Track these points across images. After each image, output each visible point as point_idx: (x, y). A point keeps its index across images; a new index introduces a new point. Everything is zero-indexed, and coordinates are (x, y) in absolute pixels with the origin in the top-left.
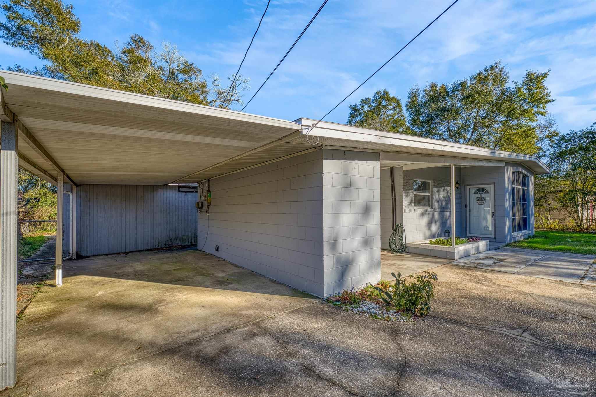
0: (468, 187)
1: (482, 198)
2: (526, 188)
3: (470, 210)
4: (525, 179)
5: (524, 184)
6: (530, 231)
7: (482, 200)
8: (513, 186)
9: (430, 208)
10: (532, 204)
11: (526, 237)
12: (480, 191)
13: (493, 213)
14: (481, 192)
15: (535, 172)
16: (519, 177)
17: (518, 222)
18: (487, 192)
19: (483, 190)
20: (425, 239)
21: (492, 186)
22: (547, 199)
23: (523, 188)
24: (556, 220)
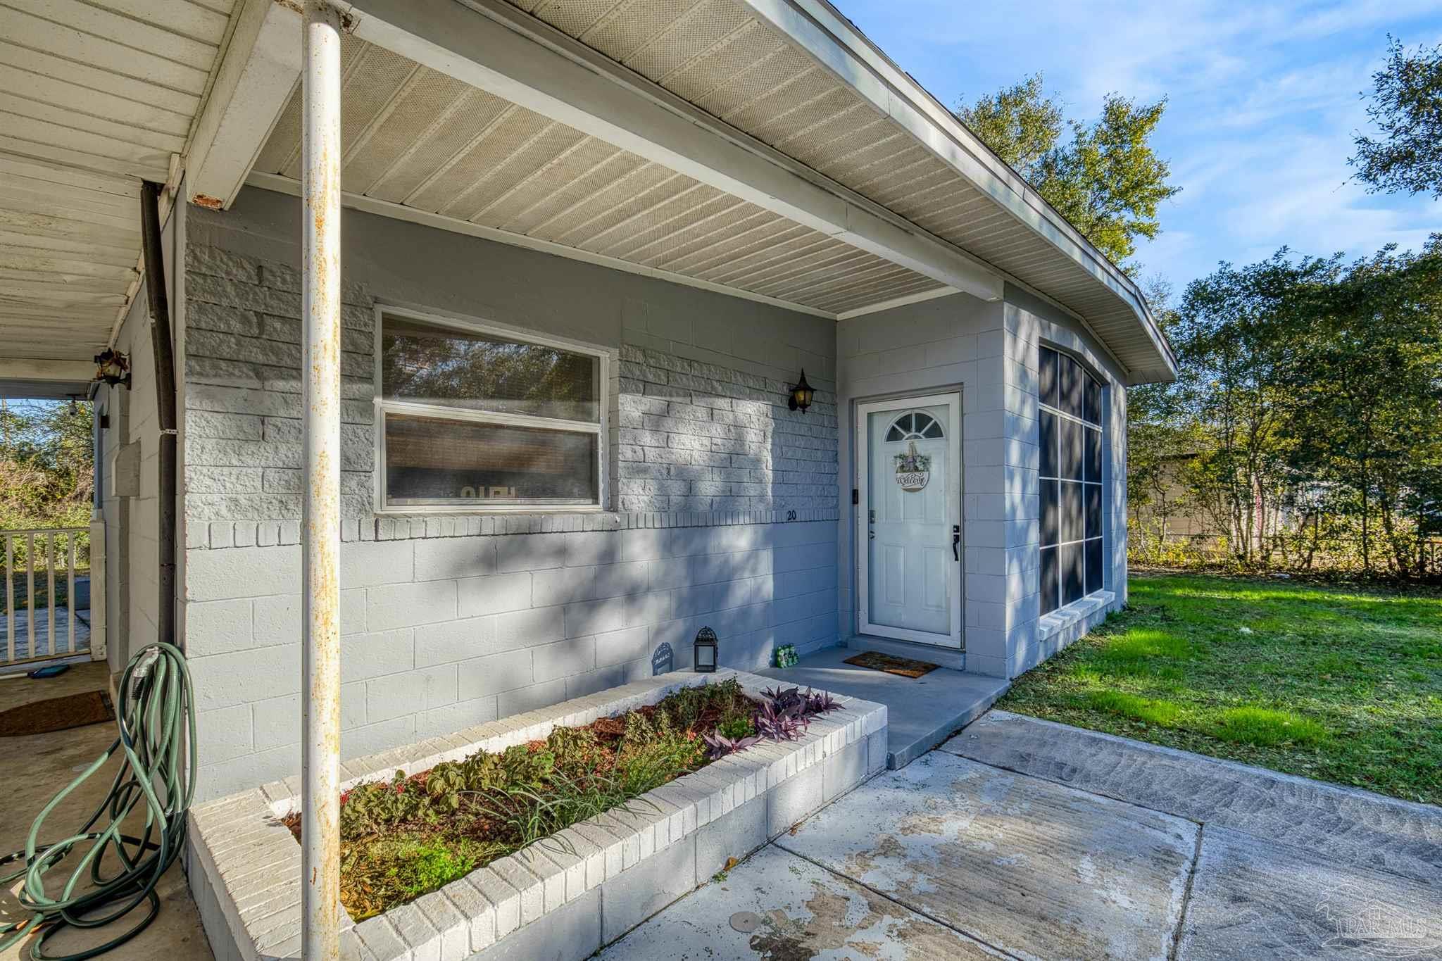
0: (863, 410)
1: (915, 461)
2: (1099, 429)
3: (871, 514)
4: (1095, 397)
5: (1091, 411)
6: (1114, 594)
7: (916, 469)
8: (1048, 409)
9: (599, 508)
10: (1119, 491)
11: (1099, 619)
12: (908, 429)
13: (957, 529)
14: (913, 433)
15: (1129, 371)
16: (1073, 383)
17: (1069, 565)
18: (936, 432)
19: (922, 420)
20: (509, 713)
21: (953, 400)
22: (1160, 476)
23: (1089, 424)
24: (1183, 539)
